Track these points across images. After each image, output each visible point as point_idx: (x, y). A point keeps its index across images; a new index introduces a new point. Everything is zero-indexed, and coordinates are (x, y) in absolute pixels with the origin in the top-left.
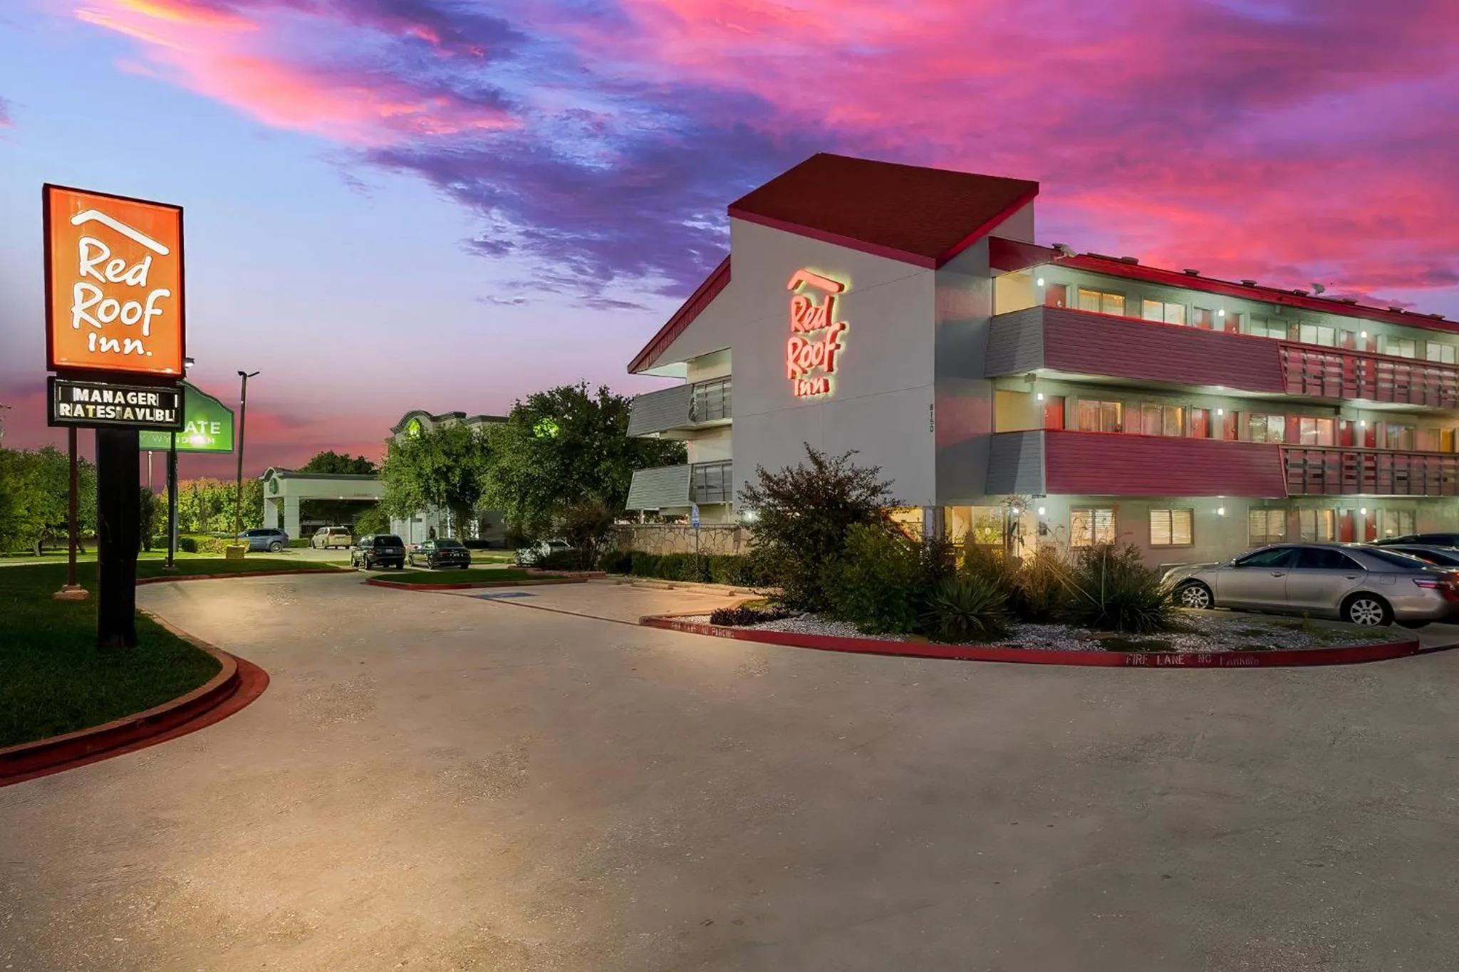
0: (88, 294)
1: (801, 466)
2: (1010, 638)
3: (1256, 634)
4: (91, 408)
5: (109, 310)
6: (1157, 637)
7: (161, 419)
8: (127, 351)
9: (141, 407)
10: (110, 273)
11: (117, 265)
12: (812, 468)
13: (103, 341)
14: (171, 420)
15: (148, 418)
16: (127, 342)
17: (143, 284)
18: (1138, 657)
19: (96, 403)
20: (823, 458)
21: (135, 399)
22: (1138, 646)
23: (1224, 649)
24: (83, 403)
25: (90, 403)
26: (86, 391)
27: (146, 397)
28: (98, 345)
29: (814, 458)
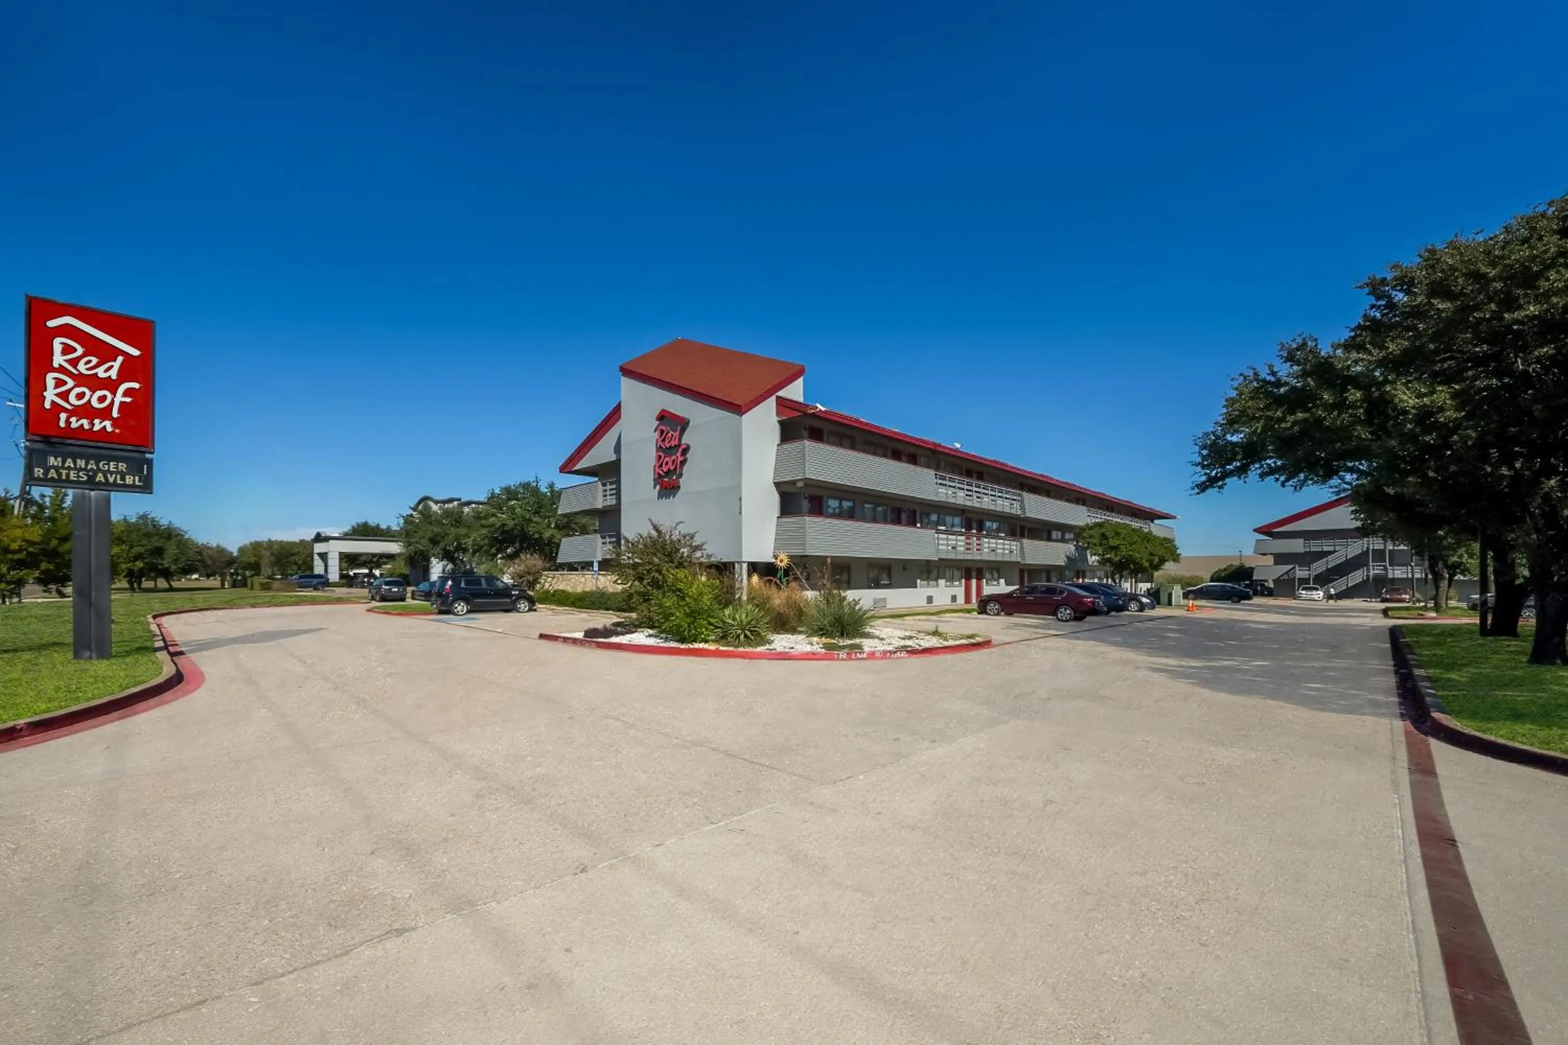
0: (59, 383)
1: (649, 533)
2: (770, 643)
3: (910, 638)
4: (64, 472)
5: (80, 396)
6: (857, 641)
7: (131, 483)
8: (96, 428)
9: (112, 473)
10: (82, 367)
11: (89, 362)
12: (654, 534)
13: (73, 419)
14: (141, 484)
15: (119, 482)
16: (97, 421)
17: (114, 377)
18: (843, 654)
19: (69, 468)
20: (661, 528)
21: (107, 466)
22: (844, 647)
23: (890, 648)
24: (57, 469)
25: (63, 467)
26: (59, 459)
27: (117, 465)
28: (68, 422)
29: (656, 528)
